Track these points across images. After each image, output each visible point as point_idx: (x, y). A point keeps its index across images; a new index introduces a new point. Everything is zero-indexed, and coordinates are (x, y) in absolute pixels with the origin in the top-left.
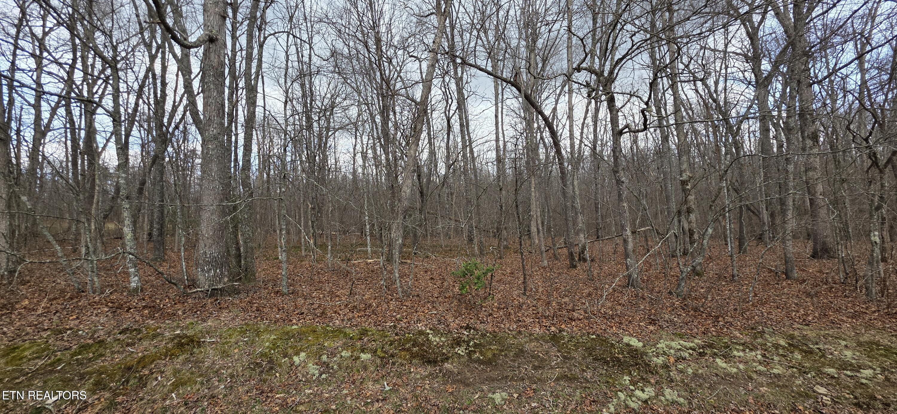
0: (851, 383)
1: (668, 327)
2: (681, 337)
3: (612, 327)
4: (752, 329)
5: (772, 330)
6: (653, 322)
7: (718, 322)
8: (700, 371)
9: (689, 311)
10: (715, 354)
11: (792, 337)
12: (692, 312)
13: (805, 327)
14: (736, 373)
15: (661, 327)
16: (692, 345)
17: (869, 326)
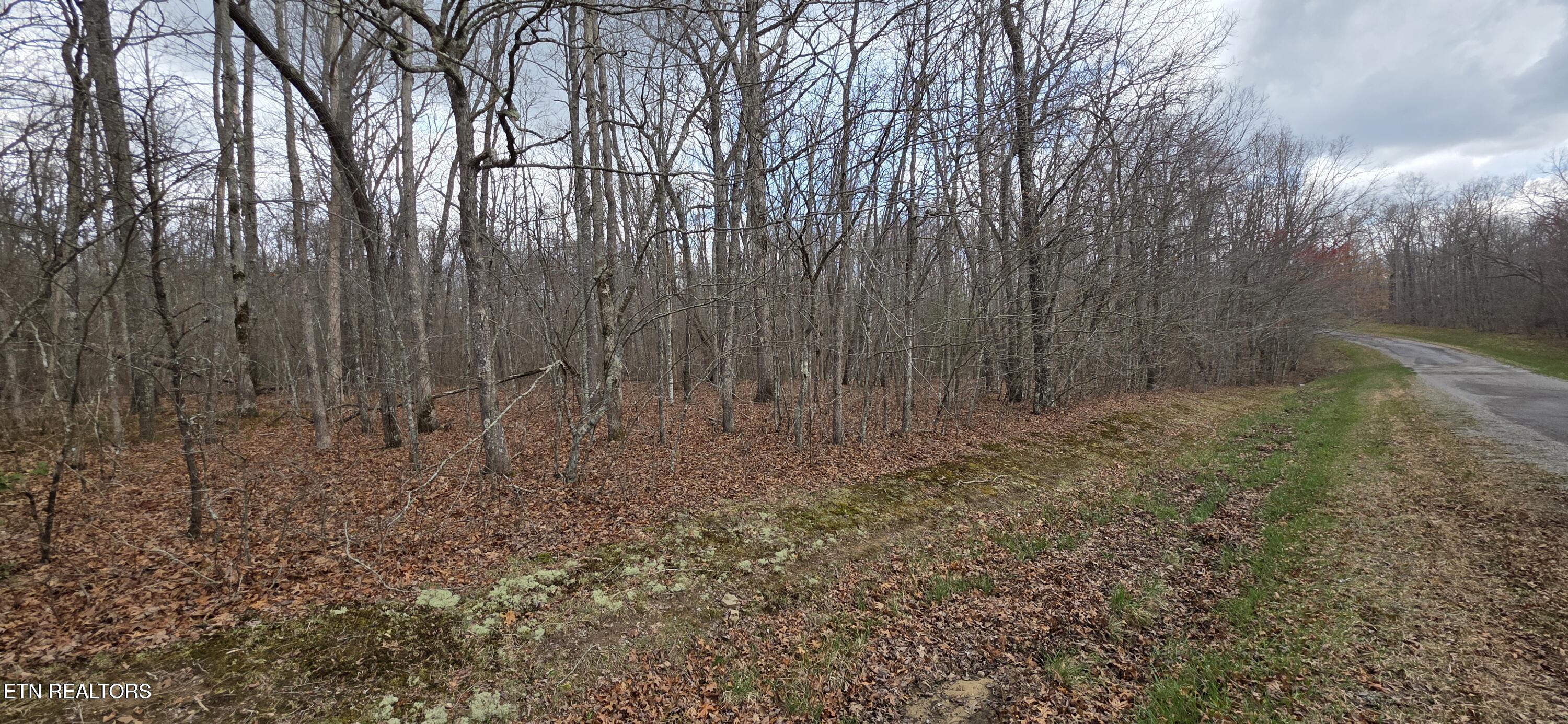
0: (761, 575)
1: (525, 546)
2: (544, 561)
3: (402, 574)
4: (663, 518)
5: (687, 515)
6: (499, 541)
7: (616, 516)
8: (559, 627)
9: (577, 506)
10: (595, 582)
11: (710, 521)
12: (582, 506)
13: (729, 501)
14: (620, 611)
15: (512, 549)
16: (557, 573)
17: (792, 485)
